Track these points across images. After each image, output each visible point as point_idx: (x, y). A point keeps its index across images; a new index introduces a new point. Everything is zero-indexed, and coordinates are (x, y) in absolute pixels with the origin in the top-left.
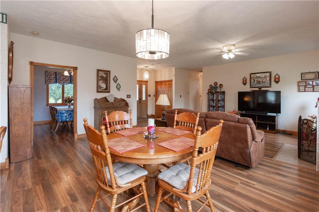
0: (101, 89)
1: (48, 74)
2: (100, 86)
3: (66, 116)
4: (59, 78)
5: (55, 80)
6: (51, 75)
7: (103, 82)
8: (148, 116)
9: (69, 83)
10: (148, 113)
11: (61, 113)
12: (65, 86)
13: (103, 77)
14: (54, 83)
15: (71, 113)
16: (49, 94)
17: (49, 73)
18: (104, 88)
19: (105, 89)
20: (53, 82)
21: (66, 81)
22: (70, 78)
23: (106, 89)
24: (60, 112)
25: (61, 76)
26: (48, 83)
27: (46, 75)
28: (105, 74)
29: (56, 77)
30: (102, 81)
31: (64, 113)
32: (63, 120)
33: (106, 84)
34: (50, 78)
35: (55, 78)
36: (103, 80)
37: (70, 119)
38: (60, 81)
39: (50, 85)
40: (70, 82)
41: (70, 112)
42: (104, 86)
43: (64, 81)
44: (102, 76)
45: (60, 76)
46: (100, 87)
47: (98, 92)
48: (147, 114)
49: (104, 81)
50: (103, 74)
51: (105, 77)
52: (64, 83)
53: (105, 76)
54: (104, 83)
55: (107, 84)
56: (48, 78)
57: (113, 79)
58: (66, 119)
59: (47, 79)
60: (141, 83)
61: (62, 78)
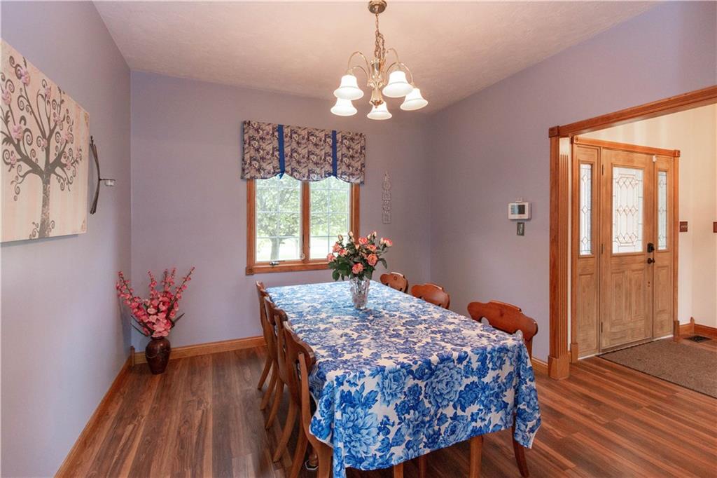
1: (251, 132)
3: (384, 427)
4: (292, 150)
5: (276, 163)
6: (262, 138)
9: (330, 175)
11: (348, 399)
12: (313, 186)
14: (275, 173)
15: (415, 391)
16: (257, 221)
17: (257, 130)
20: (270, 168)
21: (316, 164)
22: (330, 151)
24: (346, 387)
25: (298, 143)
26: (253, 173)
27: (246, 137)
29: (281, 149)
31: (368, 402)
32: (361, 460)
34: (257, 150)
35: (277, 153)
37: (408, 447)
38: (294, 164)
39: (260, 184)
40: (331, 170)
41: (410, 382)
43: (311, 166)
45: (294, 145)
48: (676, 323)
52: (310, 172)
56: (252, 153)
58: (387, 446)
59: (247, 157)
60: (654, 160)
61: (304, 152)
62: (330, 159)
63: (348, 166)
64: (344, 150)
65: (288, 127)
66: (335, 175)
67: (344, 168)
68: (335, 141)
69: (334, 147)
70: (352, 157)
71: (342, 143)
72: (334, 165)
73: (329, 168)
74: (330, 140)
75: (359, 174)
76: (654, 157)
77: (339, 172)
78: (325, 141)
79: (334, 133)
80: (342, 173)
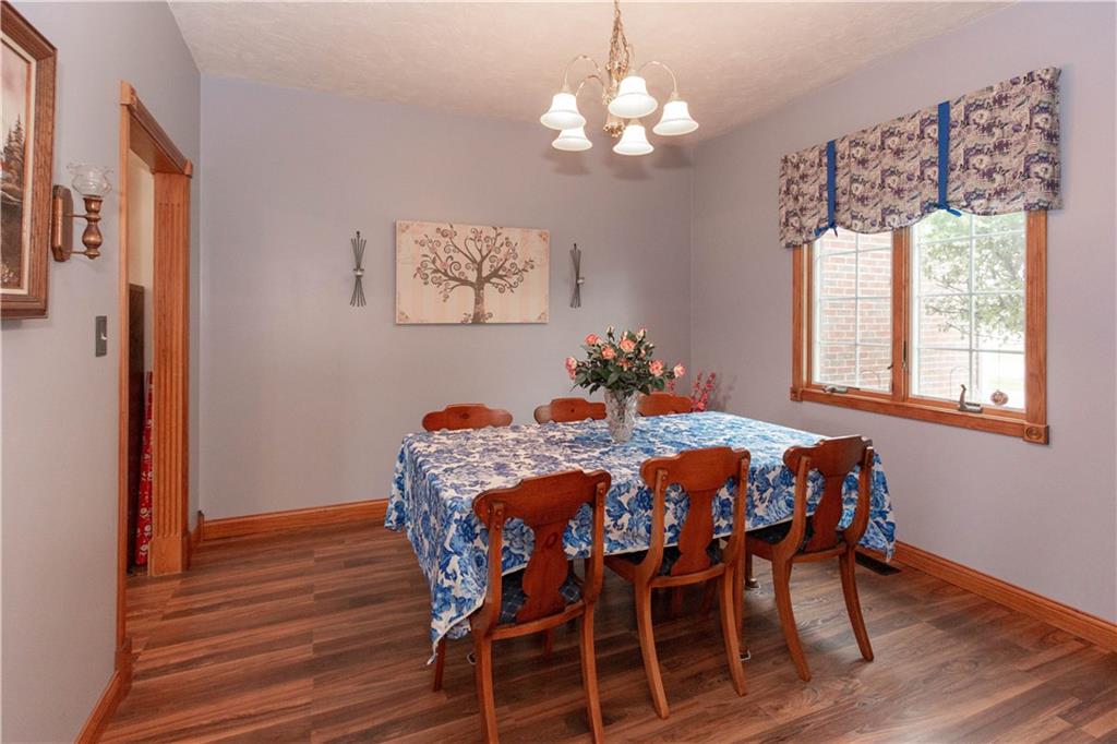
1: (789, 172)
4: (851, 179)
5: (823, 211)
6: (803, 177)
9: (931, 209)
17: (797, 166)
20: (812, 222)
21: (898, 191)
22: (933, 153)
25: (863, 162)
26: (791, 236)
27: (782, 182)
29: (832, 185)
34: (796, 198)
35: (827, 194)
40: (934, 197)
43: (888, 200)
45: (853, 169)
52: (886, 212)
56: (792, 204)
59: (782, 214)
61: (874, 175)
62: (933, 172)
63: (989, 174)
64: (976, 138)
65: (844, 138)
66: (943, 204)
67: (973, 182)
68: (946, 127)
69: (943, 143)
70: (1001, 147)
71: (966, 122)
72: (942, 184)
73: (932, 194)
74: (932, 130)
75: (1018, 186)
77: (955, 195)
78: (922, 135)
79: (944, 108)
80: (968, 197)
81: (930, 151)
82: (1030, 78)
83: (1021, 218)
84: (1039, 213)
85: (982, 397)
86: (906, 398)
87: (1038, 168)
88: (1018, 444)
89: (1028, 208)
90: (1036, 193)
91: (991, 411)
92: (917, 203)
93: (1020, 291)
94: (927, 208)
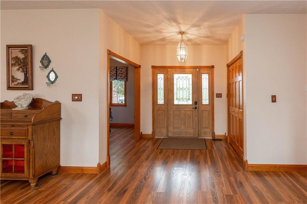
0: (16, 83)
2: (13, 77)
7: (18, 69)
8: (216, 138)
10: (215, 131)
13: (19, 58)
18: (20, 81)
19: (23, 83)
23: (26, 82)
28: (23, 53)
30: (17, 67)
33: (24, 71)
36: (19, 65)
42: (20, 76)
44: (17, 57)
46: (14, 79)
47: (9, 88)
48: (213, 133)
49: (21, 67)
50: (19, 53)
51: (23, 59)
53: (21, 56)
54: (21, 70)
55: (27, 72)
57: (41, 62)
60: (197, 70)
62: (115, 75)
63: (121, 76)
64: (120, 72)
66: (116, 79)
67: (119, 77)
68: (117, 70)
69: (116, 71)
70: (122, 74)
71: (119, 70)
72: (116, 76)
74: (115, 69)
76: (197, 69)
77: (117, 78)
78: (114, 70)
79: (116, 67)
80: (119, 79)
81: (115, 72)
82: (125, 67)
83: (124, 82)
84: (126, 82)
85: (120, 102)
86: (112, 104)
87: (125, 77)
88: (123, 107)
89: (125, 81)
90: (125, 80)
91: (121, 104)
92: (113, 78)
93: (123, 90)
94: (115, 79)
